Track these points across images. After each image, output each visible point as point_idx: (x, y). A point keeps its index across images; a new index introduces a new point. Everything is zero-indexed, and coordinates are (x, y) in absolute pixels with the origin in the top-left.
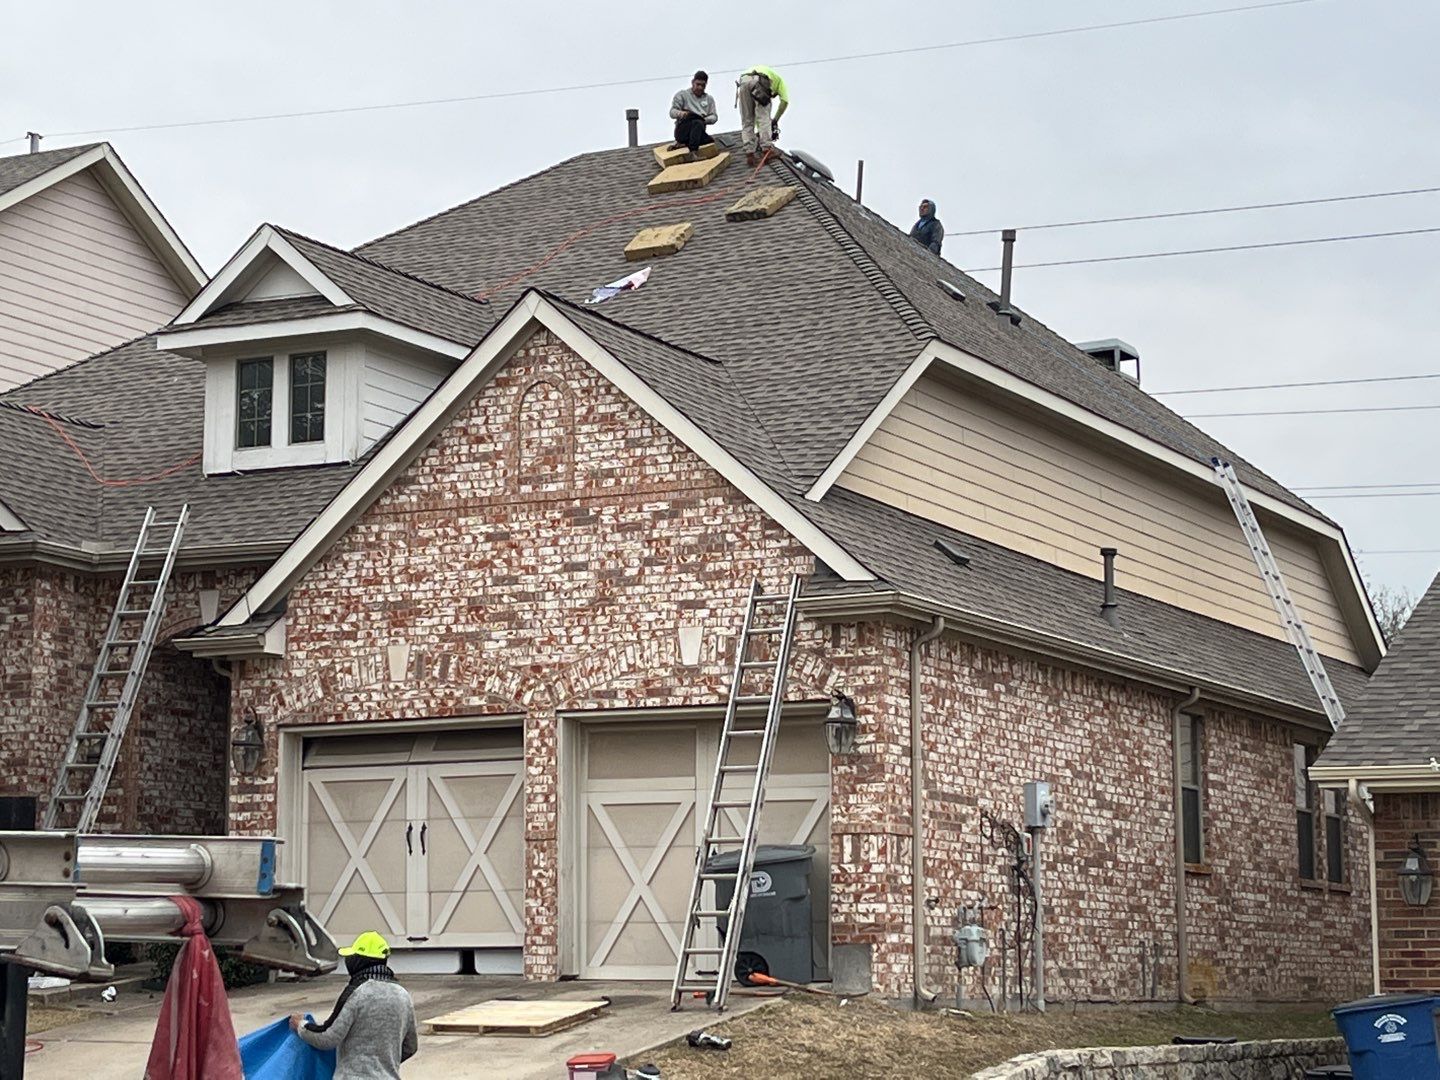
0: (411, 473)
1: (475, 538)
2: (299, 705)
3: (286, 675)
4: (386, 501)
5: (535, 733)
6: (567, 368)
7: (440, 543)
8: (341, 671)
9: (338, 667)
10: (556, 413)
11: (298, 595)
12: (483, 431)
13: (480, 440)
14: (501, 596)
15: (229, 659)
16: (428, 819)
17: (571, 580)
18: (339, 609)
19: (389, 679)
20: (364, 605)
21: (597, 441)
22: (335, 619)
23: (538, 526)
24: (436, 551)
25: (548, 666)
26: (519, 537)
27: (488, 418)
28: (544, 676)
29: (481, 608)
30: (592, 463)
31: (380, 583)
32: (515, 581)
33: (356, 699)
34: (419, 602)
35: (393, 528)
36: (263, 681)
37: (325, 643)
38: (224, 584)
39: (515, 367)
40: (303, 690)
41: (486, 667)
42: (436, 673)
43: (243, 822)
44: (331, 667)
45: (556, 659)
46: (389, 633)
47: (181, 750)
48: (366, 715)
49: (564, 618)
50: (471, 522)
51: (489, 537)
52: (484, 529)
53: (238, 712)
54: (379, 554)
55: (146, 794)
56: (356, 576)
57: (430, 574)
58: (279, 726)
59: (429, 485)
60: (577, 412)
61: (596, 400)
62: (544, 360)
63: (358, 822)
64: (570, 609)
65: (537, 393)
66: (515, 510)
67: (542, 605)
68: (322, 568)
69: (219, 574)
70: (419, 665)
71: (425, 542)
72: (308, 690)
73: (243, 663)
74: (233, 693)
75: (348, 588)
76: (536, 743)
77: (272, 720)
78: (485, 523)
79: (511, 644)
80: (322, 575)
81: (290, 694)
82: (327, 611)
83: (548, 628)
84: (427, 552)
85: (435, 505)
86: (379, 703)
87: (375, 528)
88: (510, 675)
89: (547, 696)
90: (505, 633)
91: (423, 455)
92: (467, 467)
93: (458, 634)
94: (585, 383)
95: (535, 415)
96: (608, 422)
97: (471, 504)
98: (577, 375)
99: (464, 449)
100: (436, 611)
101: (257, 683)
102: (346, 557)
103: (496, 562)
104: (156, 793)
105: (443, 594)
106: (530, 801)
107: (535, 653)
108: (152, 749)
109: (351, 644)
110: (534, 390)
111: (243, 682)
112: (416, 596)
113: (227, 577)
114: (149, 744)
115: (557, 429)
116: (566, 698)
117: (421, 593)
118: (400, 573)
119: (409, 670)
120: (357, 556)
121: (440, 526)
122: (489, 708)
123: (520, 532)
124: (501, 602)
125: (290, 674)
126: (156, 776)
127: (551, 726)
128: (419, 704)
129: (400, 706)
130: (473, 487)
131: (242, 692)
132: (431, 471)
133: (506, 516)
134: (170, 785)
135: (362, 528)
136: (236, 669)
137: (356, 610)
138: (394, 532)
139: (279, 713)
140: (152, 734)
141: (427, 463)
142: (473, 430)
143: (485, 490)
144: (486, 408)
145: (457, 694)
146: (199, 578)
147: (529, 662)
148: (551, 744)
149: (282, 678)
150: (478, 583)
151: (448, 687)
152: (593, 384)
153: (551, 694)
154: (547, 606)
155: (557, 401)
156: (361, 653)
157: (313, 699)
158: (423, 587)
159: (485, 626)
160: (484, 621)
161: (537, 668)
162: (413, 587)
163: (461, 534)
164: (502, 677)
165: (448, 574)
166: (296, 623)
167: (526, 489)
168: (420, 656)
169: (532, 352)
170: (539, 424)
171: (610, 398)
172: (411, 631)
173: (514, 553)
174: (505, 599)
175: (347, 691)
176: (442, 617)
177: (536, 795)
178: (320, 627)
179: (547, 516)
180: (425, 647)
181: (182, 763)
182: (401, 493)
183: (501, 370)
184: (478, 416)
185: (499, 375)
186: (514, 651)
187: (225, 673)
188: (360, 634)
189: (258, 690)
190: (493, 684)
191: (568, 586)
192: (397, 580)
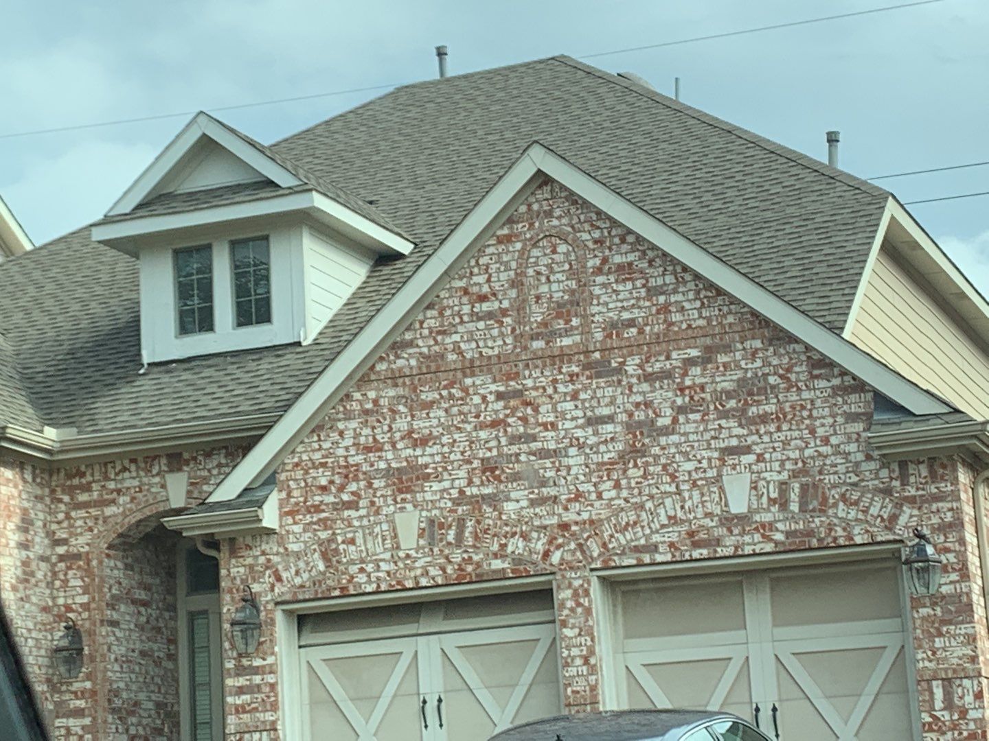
0: (408, 336)
1: (484, 398)
2: (298, 581)
3: (281, 550)
4: (382, 367)
5: (568, 593)
6: (575, 220)
7: (446, 405)
8: (343, 542)
9: (340, 539)
10: (567, 267)
11: (289, 467)
12: (486, 289)
13: (483, 298)
14: (518, 455)
15: (217, 538)
16: (446, 692)
17: (596, 433)
18: (337, 479)
19: (398, 548)
20: (365, 473)
21: (614, 291)
22: (333, 489)
23: (555, 381)
24: (442, 413)
25: (576, 523)
26: (534, 393)
27: (490, 276)
28: (573, 534)
29: (497, 467)
30: (611, 314)
31: (381, 450)
32: (534, 438)
33: (362, 570)
34: (426, 466)
35: (392, 393)
36: (256, 557)
37: (323, 515)
38: (192, 466)
39: (518, 222)
40: (301, 564)
41: (508, 529)
42: (451, 536)
43: (243, 706)
44: (332, 540)
45: (585, 516)
46: (395, 500)
47: (142, 641)
48: (374, 586)
49: (591, 472)
50: (478, 382)
51: (500, 396)
52: (493, 388)
53: (230, 591)
54: (379, 421)
55: (115, 686)
56: (354, 444)
57: (436, 438)
58: (277, 604)
59: (429, 347)
60: (590, 264)
61: (610, 249)
62: (549, 214)
63: (367, 700)
64: (598, 464)
65: (544, 247)
66: (527, 366)
67: (565, 461)
68: (316, 438)
69: (186, 456)
70: (432, 530)
71: (429, 405)
72: (307, 564)
73: (232, 541)
74: (223, 572)
75: (346, 457)
76: (570, 604)
77: (269, 598)
78: (495, 381)
79: (533, 503)
80: (316, 446)
81: (287, 569)
82: (324, 482)
83: (575, 485)
84: (431, 415)
85: (438, 367)
86: (388, 573)
87: (372, 395)
88: (535, 535)
89: (578, 553)
90: (526, 492)
91: (420, 317)
92: (471, 326)
93: (473, 496)
94: (597, 234)
95: (543, 269)
96: (624, 271)
97: (478, 363)
98: (587, 227)
99: (466, 309)
100: (446, 476)
101: (249, 561)
102: (341, 425)
103: (510, 420)
104: (122, 685)
105: (452, 457)
106: (567, 665)
107: (561, 511)
108: (117, 639)
109: (353, 513)
110: (541, 244)
111: (233, 561)
112: (421, 461)
113: (195, 459)
114: (114, 635)
115: (569, 283)
116: (599, 555)
117: (426, 457)
118: (402, 438)
119: (421, 536)
120: (353, 424)
121: (445, 387)
122: (513, 571)
123: (536, 388)
124: (518, 461)
125: (286, 549)
126: (122, 667)
127: (586, 585)
128: (433, 571)
129: (412, 574)
130: (478, 347)
131: (233, 571)
132: (431, 333)
133: (517, 374)
134: (133, 676)
135: (357, 396)
136: (225, 548)
137: (356, 479)
138: (394, 397)
139: (276, 590)
140: (114, 624)
141: (425, 325)
142: (475, 289)
143: (492, 348)
144: (487, 266)
145: (476, 558)
146: (164, 461)
147: (555, 520)
148: (587, 604)
149: (278, 554)
150: (490, 444)
151: (466, 551)
152: (606, 234)
153: (583, 552)
154: (571, 462)
155: (567, 254)
156: (365, 522)
157: (314, 573)
158: (428, 450)
159: (502, 487)
160: (501, 482)
161: (564, 527)
162: (419, 452)
163: (468, 394)
164: (525, 537)
165: (456, 436)
166: (289, 495)
167: (538, 344)
168: (431, 522)
169: (535, 207)
170: (548, 278)
171: (625, 247)
172: (419, 497)
173: (529, 410)
174: (523, 458)
175: (352, 562)
176: (453, 480)
177: (573, 659)
178: (317, 498)
179: (564, 370)
180: (436, 512)
181: (143, 654)
182: (398, 357)
183: (502, 227)
184: (480, 274)
185: (499, 233)
186: (537, 510)
187: (213, 553)
188: (362, 503)
189: (251, 567)
190: (516, 546)
191: (593, 440)
192: (400, 445)
